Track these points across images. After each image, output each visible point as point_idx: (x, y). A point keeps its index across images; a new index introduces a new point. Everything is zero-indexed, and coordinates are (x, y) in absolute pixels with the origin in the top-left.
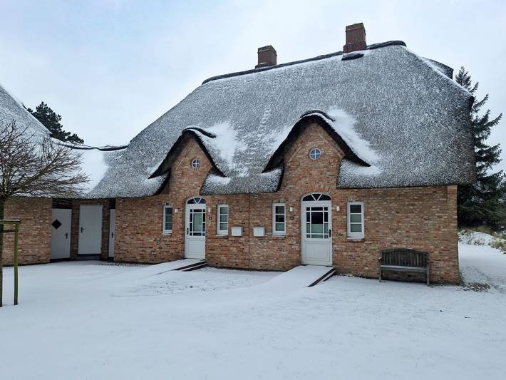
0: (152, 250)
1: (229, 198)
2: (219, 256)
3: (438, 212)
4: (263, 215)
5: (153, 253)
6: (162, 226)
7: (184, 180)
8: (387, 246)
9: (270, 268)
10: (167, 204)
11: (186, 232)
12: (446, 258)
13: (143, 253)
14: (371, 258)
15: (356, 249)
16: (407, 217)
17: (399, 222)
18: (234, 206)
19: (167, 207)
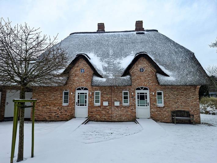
0: (56, 113)
1: (101, 88)
2: (96, 116)
3: (192, 96)
4: (118, 96)
5: (57, 115)
6: (62, 101)
7: (76, 79)
8: (174, 109)
9: (122, 121)
10: (66, 90)
11: (76, 104)
12: (196, 113)
13: (50, 115)
14: (167, 114)
15: (161, 111)
16: (181, 97)
17: (178, 99)
18: (104, 91)
19: (66, 91)
